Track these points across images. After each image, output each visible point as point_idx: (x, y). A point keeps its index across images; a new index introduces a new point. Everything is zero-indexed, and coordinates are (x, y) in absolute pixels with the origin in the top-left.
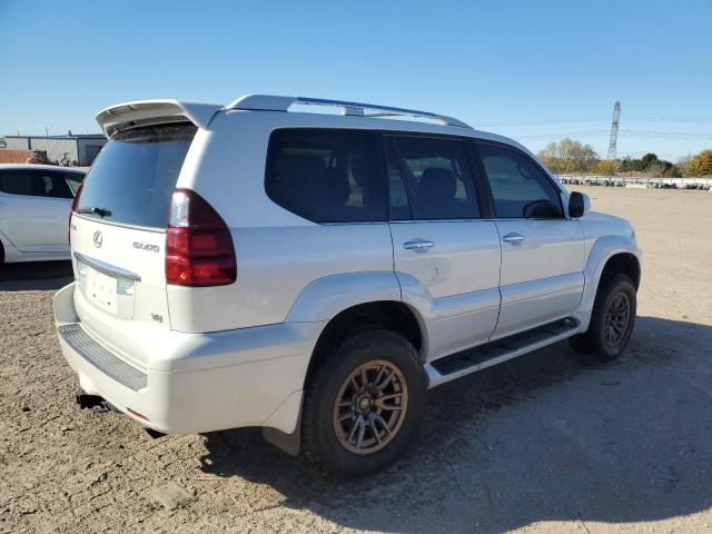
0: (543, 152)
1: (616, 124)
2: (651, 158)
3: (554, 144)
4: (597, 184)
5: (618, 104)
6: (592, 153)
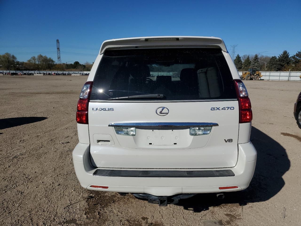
0: (29, 61)
1: (58, 49)
2: (77, 63)
3: (34, 57)
4: (59, 74)
5: (58, 41)
6: (52, 61)
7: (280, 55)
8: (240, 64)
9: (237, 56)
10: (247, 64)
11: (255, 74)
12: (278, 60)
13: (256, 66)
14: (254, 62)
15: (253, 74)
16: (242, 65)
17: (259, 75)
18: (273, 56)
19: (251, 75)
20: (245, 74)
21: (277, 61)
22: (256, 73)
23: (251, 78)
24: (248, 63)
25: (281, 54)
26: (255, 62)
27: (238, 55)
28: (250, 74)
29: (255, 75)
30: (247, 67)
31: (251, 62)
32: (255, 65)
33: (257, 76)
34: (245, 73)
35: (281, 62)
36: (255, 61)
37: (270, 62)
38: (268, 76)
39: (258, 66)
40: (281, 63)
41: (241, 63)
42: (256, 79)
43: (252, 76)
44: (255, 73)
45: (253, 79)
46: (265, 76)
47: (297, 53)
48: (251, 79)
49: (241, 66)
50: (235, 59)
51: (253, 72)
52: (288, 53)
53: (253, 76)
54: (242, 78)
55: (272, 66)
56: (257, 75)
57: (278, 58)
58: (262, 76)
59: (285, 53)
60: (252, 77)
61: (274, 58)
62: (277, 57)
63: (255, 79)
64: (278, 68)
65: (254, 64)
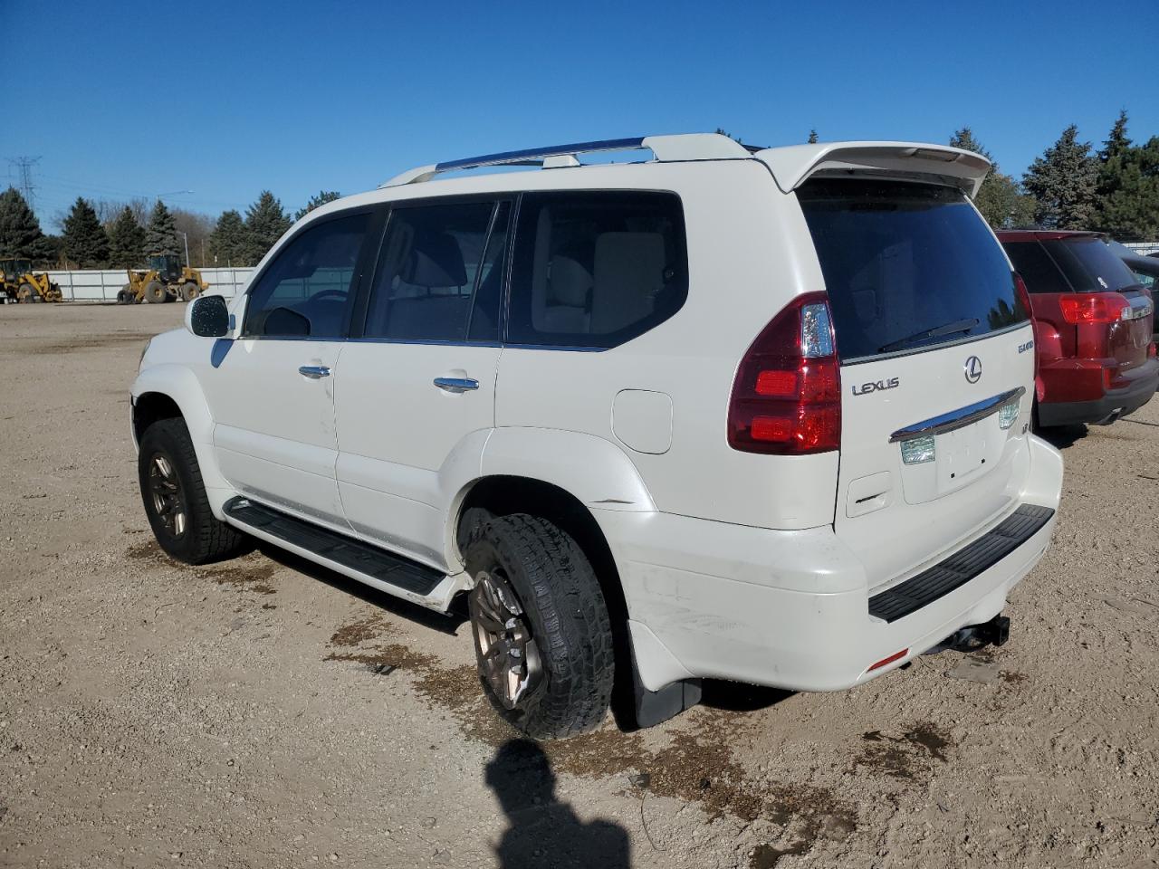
7: (253, 209)
8: (100, 240)
9: (76, 206)
10: (128, 239)
11: (181, 280)
12: (247, 226)
13: (171, 249)
14: (159, 232)
15: (174, 281)
16: (106, 242)
17: (195, 282)
18: (229, 210)
19: (165, 283)
20: (142, 280)
21: (246, 229)
22: (184, 273)
23: (167, 293)
24: (134, 234)
25: (257, 205)
26: (163, 232)
27: (80, 199)
28: (159, 280)
29: (184, 284)
30: (131, 250)
31: (141, 229)
32: (164, 242)
33: (190, 284)
34: (140, 274)
35: (262, 232)
36: (161, 229)
37: (222, 230)
38: (229, 284)
39: (178, 247)
40: (260, 235)
41: (102, 236)
42: (187, 296)
43: (172, 287)
44: (180, 275)
45: (176, 298)
46: (218, 284)
47: (310, 203)
48: (170, 299)
49: (102, 247)
50: (69, 216)
51: (169, 271)
52: (276, 202)
53: (175, 287)
54: (131, 294)
55: (230, 245)
56: (187, 281)
57: (244, 217)
58: (209, 284)
59: (267, 199)
60: (171, 292)
61: (229, 219)
62: (240, 213)
63: (183, 298)
64: (254, 256)
65: (161, 239)
